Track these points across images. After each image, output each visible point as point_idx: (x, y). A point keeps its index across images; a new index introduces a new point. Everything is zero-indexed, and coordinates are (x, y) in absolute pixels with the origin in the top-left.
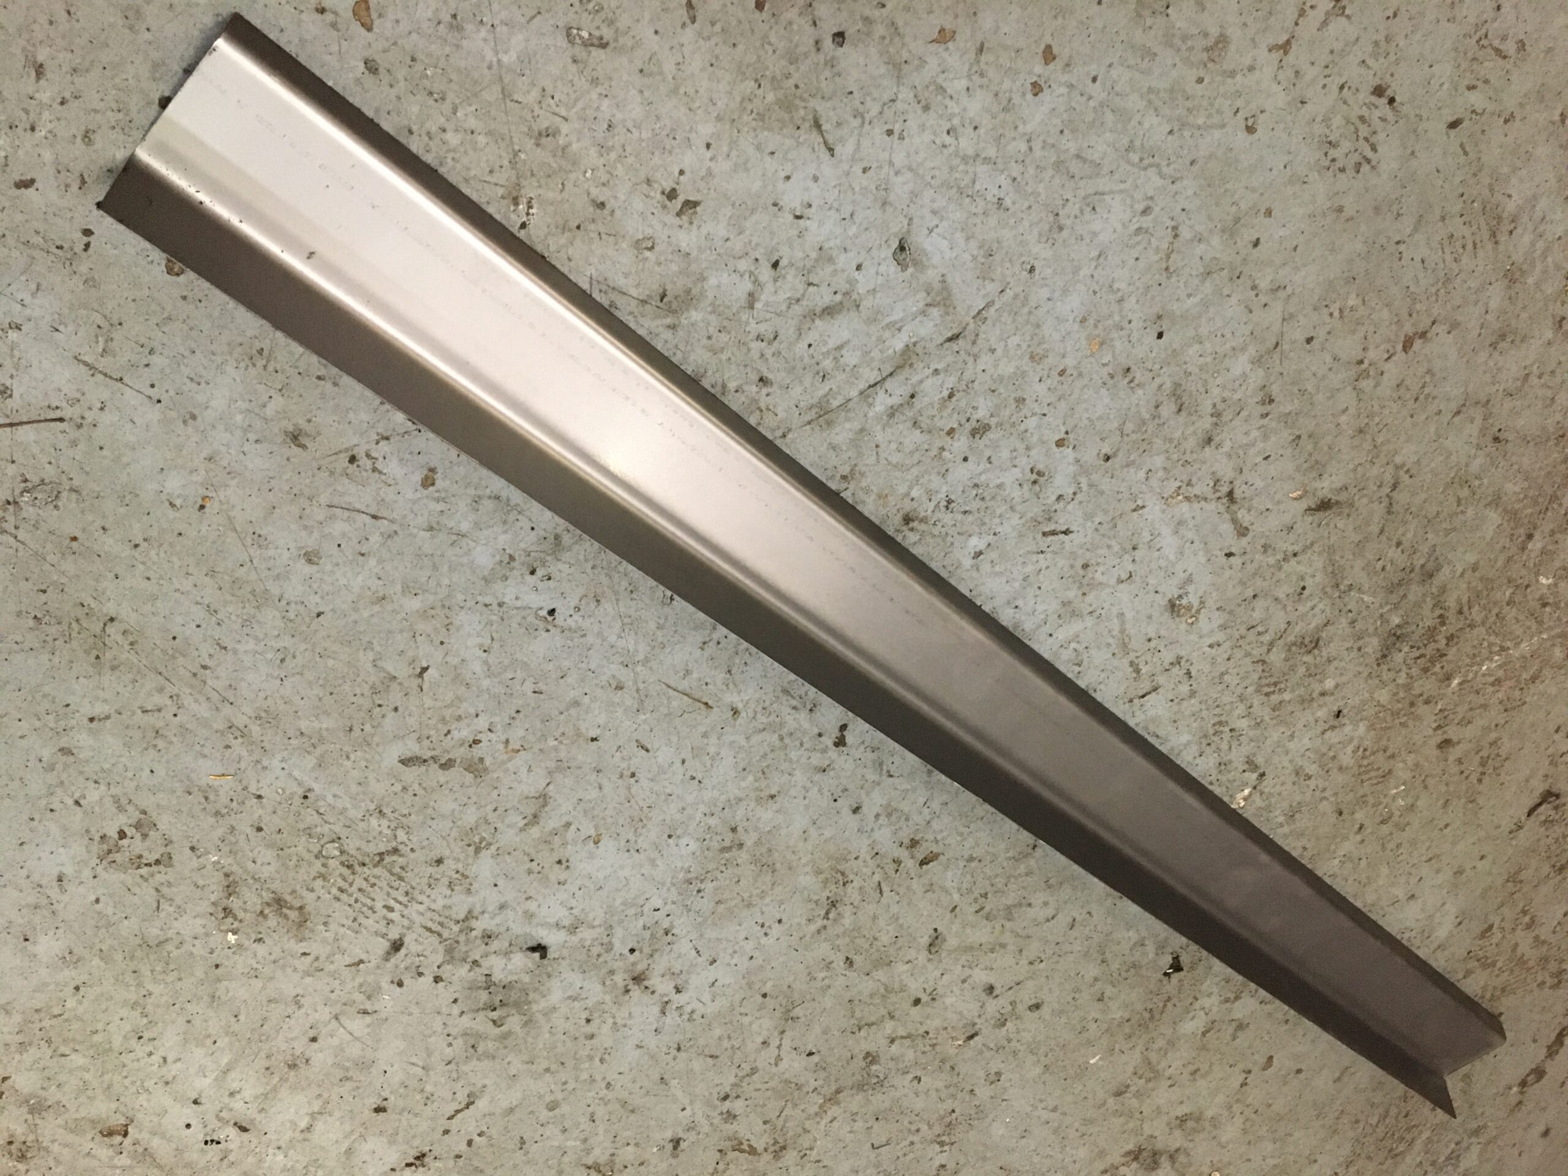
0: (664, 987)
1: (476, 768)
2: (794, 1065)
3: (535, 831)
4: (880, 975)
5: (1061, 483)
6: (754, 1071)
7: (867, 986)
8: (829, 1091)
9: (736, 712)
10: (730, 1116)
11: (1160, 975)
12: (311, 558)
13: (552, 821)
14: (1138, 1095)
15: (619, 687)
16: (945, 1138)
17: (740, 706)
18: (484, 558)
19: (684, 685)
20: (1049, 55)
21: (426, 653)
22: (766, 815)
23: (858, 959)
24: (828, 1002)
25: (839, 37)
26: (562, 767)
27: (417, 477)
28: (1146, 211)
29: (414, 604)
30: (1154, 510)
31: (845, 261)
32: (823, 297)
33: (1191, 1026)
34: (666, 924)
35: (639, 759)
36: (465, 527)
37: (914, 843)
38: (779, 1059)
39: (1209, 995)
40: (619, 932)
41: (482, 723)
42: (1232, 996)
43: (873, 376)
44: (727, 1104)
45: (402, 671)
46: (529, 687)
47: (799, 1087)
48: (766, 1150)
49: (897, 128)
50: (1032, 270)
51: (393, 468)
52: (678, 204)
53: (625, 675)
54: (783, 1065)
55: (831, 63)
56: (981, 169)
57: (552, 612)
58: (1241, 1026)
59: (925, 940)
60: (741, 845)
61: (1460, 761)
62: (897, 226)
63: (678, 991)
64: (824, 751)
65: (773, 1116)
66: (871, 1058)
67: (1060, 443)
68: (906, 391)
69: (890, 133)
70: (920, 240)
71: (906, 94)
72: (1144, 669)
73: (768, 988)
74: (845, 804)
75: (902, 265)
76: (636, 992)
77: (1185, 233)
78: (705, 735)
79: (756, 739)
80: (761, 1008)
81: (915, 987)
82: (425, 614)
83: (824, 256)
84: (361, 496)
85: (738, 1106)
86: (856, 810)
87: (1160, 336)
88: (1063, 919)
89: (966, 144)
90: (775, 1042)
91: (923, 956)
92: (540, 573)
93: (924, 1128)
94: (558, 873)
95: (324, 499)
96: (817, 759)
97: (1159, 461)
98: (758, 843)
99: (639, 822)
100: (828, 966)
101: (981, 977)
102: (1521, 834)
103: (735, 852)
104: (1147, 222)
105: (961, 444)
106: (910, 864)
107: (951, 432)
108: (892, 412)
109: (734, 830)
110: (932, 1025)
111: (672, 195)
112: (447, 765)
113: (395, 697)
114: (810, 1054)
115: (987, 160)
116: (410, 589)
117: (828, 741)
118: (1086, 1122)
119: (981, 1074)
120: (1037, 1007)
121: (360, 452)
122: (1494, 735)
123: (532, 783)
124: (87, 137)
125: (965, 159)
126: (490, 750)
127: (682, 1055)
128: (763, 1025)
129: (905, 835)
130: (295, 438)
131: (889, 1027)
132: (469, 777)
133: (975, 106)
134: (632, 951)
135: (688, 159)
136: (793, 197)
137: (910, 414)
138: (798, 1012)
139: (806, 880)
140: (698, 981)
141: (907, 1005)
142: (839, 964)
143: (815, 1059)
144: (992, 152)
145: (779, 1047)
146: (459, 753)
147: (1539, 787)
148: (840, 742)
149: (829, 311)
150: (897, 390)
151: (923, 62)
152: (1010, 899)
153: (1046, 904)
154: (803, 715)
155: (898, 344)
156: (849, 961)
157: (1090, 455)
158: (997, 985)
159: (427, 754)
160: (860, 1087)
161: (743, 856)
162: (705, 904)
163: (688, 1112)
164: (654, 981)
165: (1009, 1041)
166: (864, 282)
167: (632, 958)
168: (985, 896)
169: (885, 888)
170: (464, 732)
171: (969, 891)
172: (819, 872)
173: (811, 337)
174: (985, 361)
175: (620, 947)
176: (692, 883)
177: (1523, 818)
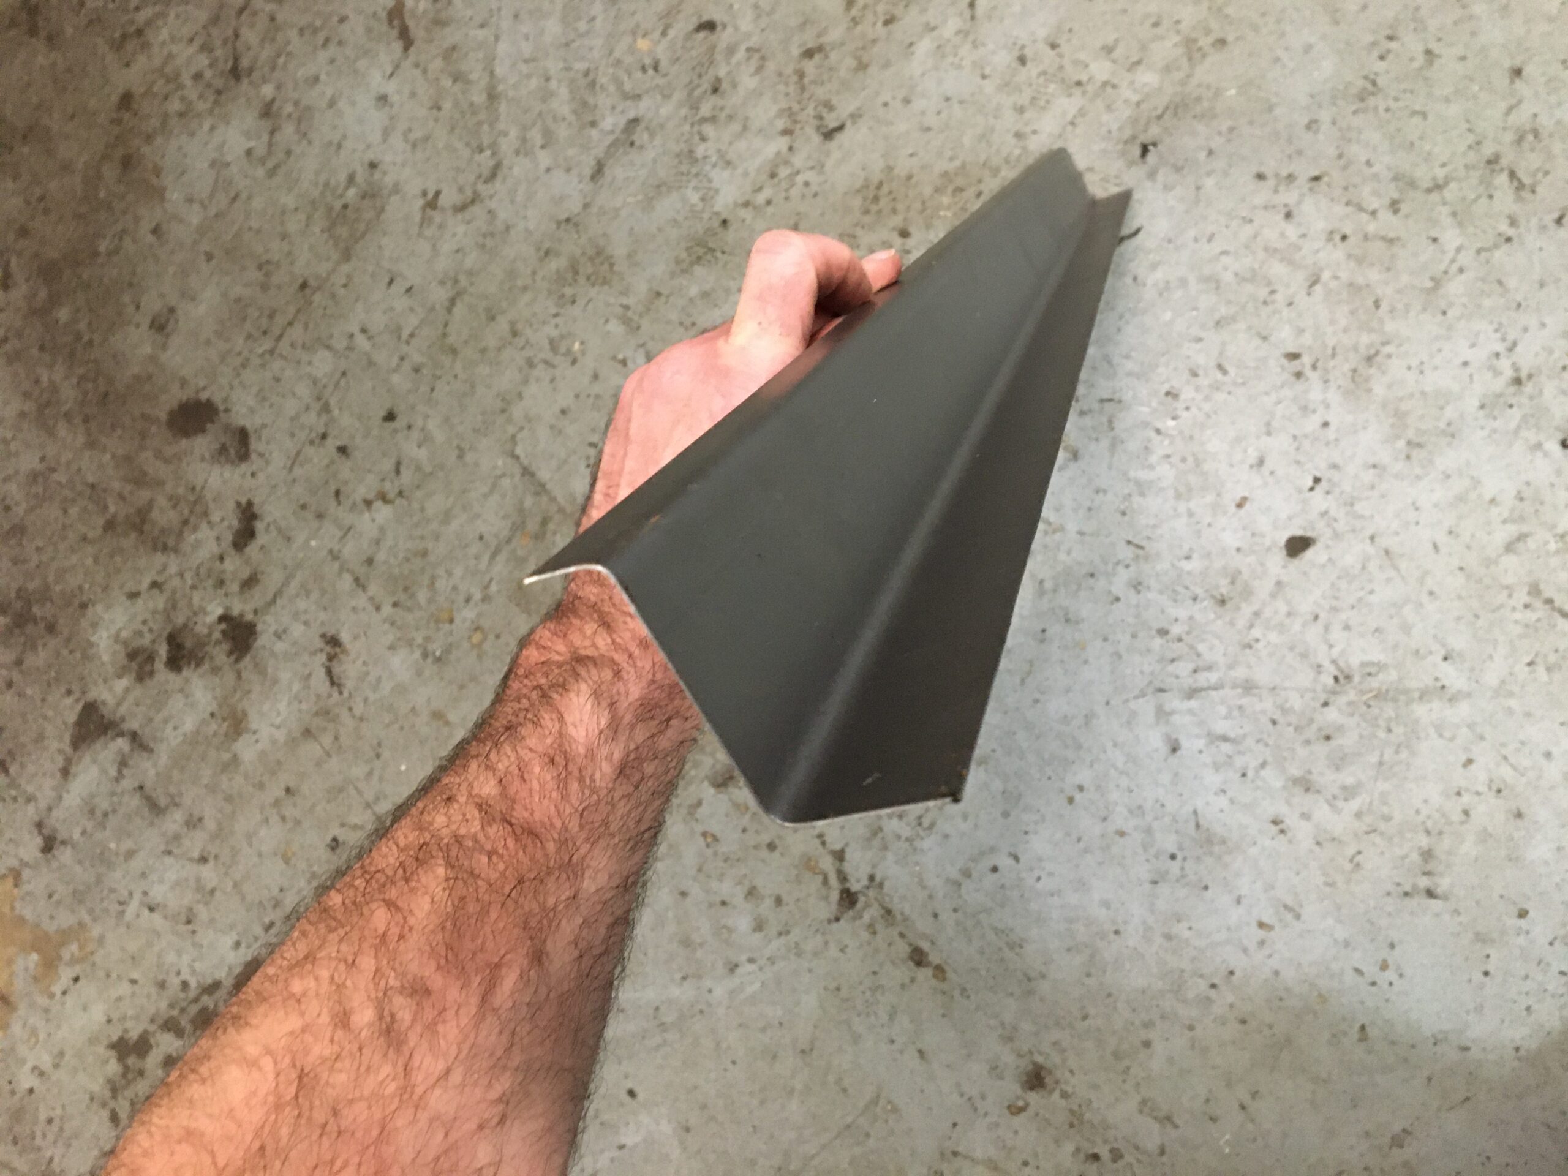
0: (1505, 364)
1: (1535, 590)
2: (1451, 237)
3: (1525, 529)
4: (1360, 280)
5: (1123, 576)
6: (1479, 251)
7: (1374, 275)
8: (1435, 197)
9: (1372, 538)
10: (1513, 222)
11: (1160, 147)
12: (1548, 755)
13: (1513, 530)
14: (1208, 32)
15: (1431, 593)
16: (1369, 87)
17: (1368, 541)
18: (1464, 709)
19: (1392, 573)
20: (1071, 800)
21: (1522, 671)
22: (1384, 456)
23: (1370, 302)
24: (1405, 279)
25: (1173, 857)
26: (1489, 562)
27: (1473, 767)
28: (1036, 701)
29: (1513, 703)
30: (1072, 527)
31: (1206, 758)
32: (1226, 747)
33: (1148, 78)
34: (1481, 413)
35: (1442, 538)
36: (1465, 730)
37: (1298, 375)
38: (1458, 250)
39: (1126, 101)
40: (1513, 425)
41: (1518, 616)
42: (1109, 90)
43: (1213, 693)
44: (1511, 232)
45: (1541, 670)
46: (1480, 623)
47: (1454, 214)
48: (1502, 170)
49: (1158, 806)
50: (1108, 703)
51: (1483, 777)
52: (1281, 826)
53: (1425, 599)
54: (1457, 243)
55: (1181, 849)
56: (1120, 765)
57: (1446, 659)
58: (1108, 50)
59: (1318, 288)
60: (1409, 443)
61: (894, 211)
62: (1173, 760)
63: (1497, 355)
64: (1329, 480)
65: (1484, 200)
66: (1394, 206)
67: (1118, 599)
68: (1197, 675)
69: (1163, 805)
70: (1164, 749)
71: (1149, 818)
72: (1105, 420)
73: (1440, 317)
74: (1331, 434)
75: (1176, 740)
76: (1523, 375)
77: (1018, 680)
78: (1397, 534)
79: (1367, 513)
80: (1451, 304)
81: (1338, 253)
82: (1511, 694)
83: (1217, 767)
84: (1506, 772)
85: (1504, 227)
86: (1326, 424)
87: (1044, 631)
88: (1217, 247)
89: (1124, 782)
90: (1454, 268)
91: (1326, 276)
92: (1439, 684)
93: (1381, 109)
94: (1527, 493)
95: (1524, 780)
96: (1335, 475)
97: (1062, 556)
98: (1398, 437)
99: (1461, 499)
100: (1392, 311)
101: (1291, 231)
102: (851, 108)
103: (1416, 440)
104: (1037, 696)
105: (1176, 630)
106: (1306, 360)
107: (1180, 640)
108: (1209, 668)
109: (1408, 457)
110: (1340, 209)
111: (1282, 831)
112: (1549, 601)
113: (1552, 658)
114: (1435, 240)
115: (1116, 769)
116: (1510, 711)
117: (1324, 484)
118: (1256, 29)
119: (1321, 137)
120: (1260, 177)
121: (1493, 793)
122: (867, 219)
123: (1510, 561)
125: (1127, 774)
126: (1522, 596)
127: (1519, 297)
128: (1455, 287)
129: (1300, 386)
130: (1519, 815)
131: (1371, 228)
132: (1542, 586)
133: (1114, 796)
134: (1511, 406)
135: (1268, 843)
136: (1223, 802)
137: (1200, 663)
138: (1429, 284)
139: (1379, 389)
141: (1352, 240)
142: (1384, 306)
143: (1434, 234)
144: (1112, 771)
145: (1453, 261)
146: (1538, 604)
147: (833, 145)
148: (1317, 480)
149: (1225, 739)
150: (1203, 679)
151: (1136, 828)
152: (1249, 288)
153: (1226, 269)
154: (1332, 513)
155: (1193, 704)
156: (1377, 304)
157: (1101, 583)
158: (1282, 215)
159: (1556, 614)
160: (1412, 184)
161: (1410, 434)
162: (1449, 413)
163: (1538, 244)
164: (1509, 373)
165: (1290, 157)
166: (1201, 743)
167: (1513, 401)
168: (1265, 303)
169: (1329, 352)
170: (1531, 616)
171: (1274, 312)
172: (1369, 390)
173: (1241, 732)
174: (1147, 669)
175: (1516, 414)
176: (1451, 433)
177: (848, 124)
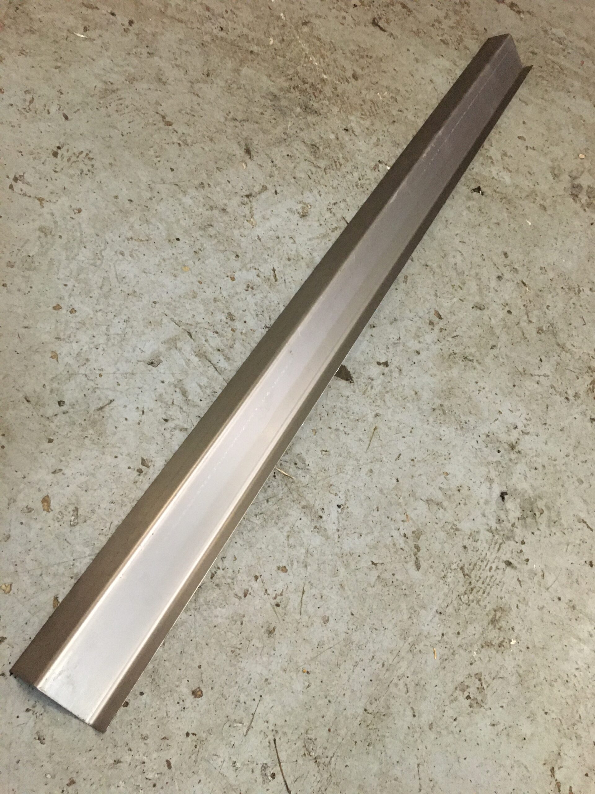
0: (515, 434)
1: (418, 534)
2: (547, 368)
3: (445, 504)
4: (498, 331)
5: (251, 276)
6: (552, 387)
7: (504, 338)
8: (559, 350)
9: (377, 415)
10: (576, 395)
11: (483, 197)
12: (326, 621)
13: (440, 496)
14: (544, 199)
15: (371, 471)
16: (577, 290)
17: (374, 413)
18: (317, 540)
19: (367, 441)
20: (57, 308)
21: (365, 563)
22: (425, 395)
23: (491, 343)
24: (514, 355)
25: (61, 403)
26: (412, 494)
27: (282, 574)
28: (122, 254)
29: (342, 570)
30: (259, 231)
31: (161, 388)
32: (178, 397)
33: (507, 179)
34: (484, 437)
35: (405, 458)
36: (303, 551)
37: (431, 323)
38: (545, 375)
39: (491, 172)
40: (490, 459)
41: (395, 534)
42: (490, 161)
43: (212, 369)
44: (571, 398)
45: (374, 574)
46: (376, 513)
47: (558, 364)
48: (592, 376)
49: (98, 372)
50: (155, 303)
51: (280, 586)
52: (143, 468)
53: (365, 470)
54: (548, 373)
55: (73, 406)
56: (112, 331)
57: (339, 506)
58: (505, 154)
59: (479, 312)
60: (441, 405)
61: (362, 69)
62: (142, 367)
63: (516, 427)
64: (391, 371)
65: (574, 375)
66: (540, 331)
67: (233, 279)
68: (216, 353)
69: (100, 375)
70: (147, 356)
71: (82, 370)
72: (335, 225)
73: (511, 385)
74: (416, 358)
75: (160, 362)
76: (519, 448)
77: (130, 234)
78: (390, 428)
79: (389, 404)
80: (520, 387)
81: (502, 314)
82: (347, 566)
83: (159, 398)
84: (294, 600)
85: (571, 393)
86: (418, 353)
87: (178, 239)
88: (460, 247)
89: (101, 340)
90: (537, 378)
91: (486, 312)
92: (320, 513)
93: (571, 302)
94: (464, 491)
95: (298, 617)
96: (396, 374)
97: (236, 232)
98: (439, 398)
99: (435, 455)
100: (496, 357)
101: (493, 283)
102: (394, 33)
103: (445, 408)
104: (127, 253)
105: (238, 325)
106: (441, 324)
107: (233, 330)
108: (227, 359)
109: (434, 410)
110: (520, 303)
111: (140, 471)
112: (418, 548)
113: (387, 576)
114: (541, 360)
115: (107, 329)
116: (336, 573)
117: (386, 370)
118: (561, 222)
119: (541, 277)
120: (506, 254)
121: (274, 602)
122: (349, 55)
123: (422, 507)
124: (145, 738)
125: (108, 340)
126: (407, 528)
127: (548, 422)
128: (529, 384)
129: (428, 328)
130: (271, 632)
131: (523, 324)
132: (422, 537)
133: (84, 337)
134: (499, 452)
135: (123, 465)
136: (134, 416)
137: (227, 351)
138: (521, 369)
139: (455, 372)
140: (511, 419)
141: (511, 316)
142: (495, 352)
143: (543, 358)
144: (104, 328)
145: (539, 376)
146: (411, 543)
147: (371, 28)
148: (386, 364)
149: (184, 393)
150: (216, 358)
151: (67, 364)
152: (453, 274)
153: (454, 257)
154: (374, 383)
155: (195, 360)
156: (493, 347)
157: (237, 264)
158: (497, 274)
159: (413, 558)
160: (555, 335)
161: (446, 404)
162: (472, 420)
163: (577, 416)
164: (513, 439)
165: (524, 265)
166: (169, 379)
167: (502, 452)
168: (453, 286)
169: (455, 334)
170: (401, 542)
171: (452, 294)
172: (450, 367)
173: (197, 400)
174: (199, 319)
175: (498, 457)
176: (462, 426)
177: (386, 33)
